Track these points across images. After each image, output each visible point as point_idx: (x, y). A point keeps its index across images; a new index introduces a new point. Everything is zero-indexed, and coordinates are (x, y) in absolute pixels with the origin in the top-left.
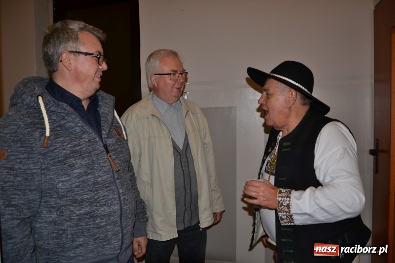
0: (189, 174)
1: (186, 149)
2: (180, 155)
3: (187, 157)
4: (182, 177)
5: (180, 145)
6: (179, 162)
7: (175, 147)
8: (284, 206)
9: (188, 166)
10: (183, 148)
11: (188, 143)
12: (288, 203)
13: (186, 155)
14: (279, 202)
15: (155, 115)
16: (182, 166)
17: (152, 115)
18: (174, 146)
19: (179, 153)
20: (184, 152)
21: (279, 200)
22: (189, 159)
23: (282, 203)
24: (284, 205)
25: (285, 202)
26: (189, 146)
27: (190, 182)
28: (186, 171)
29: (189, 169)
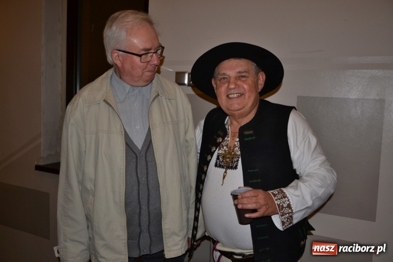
0: (148, 184)
1: (147, 149)
2: (137, 157)
3: (146, 161)
4: (136, 188)
5: (139, 142)
6: (134, 167)
7: (129, 145)
8: (285, 208)
9: (147, 173)
10: (142, 148)
11: (151, 142)
12: (288, 203)
13: (146, 158)
14: (279, 205)
15: (109, 101)
16: (137, 173)
17: (104, 101)
18: (127, 144)
19: (136, 154)
20: (143, 153)
21: (279, 203)
22: (149, 164)
23: (282, 205)
24: (285, 206)
25: (284, 203)
26: (152, 145)
27: (149, 196)
28: (143, 180)
29: (147, 178)
